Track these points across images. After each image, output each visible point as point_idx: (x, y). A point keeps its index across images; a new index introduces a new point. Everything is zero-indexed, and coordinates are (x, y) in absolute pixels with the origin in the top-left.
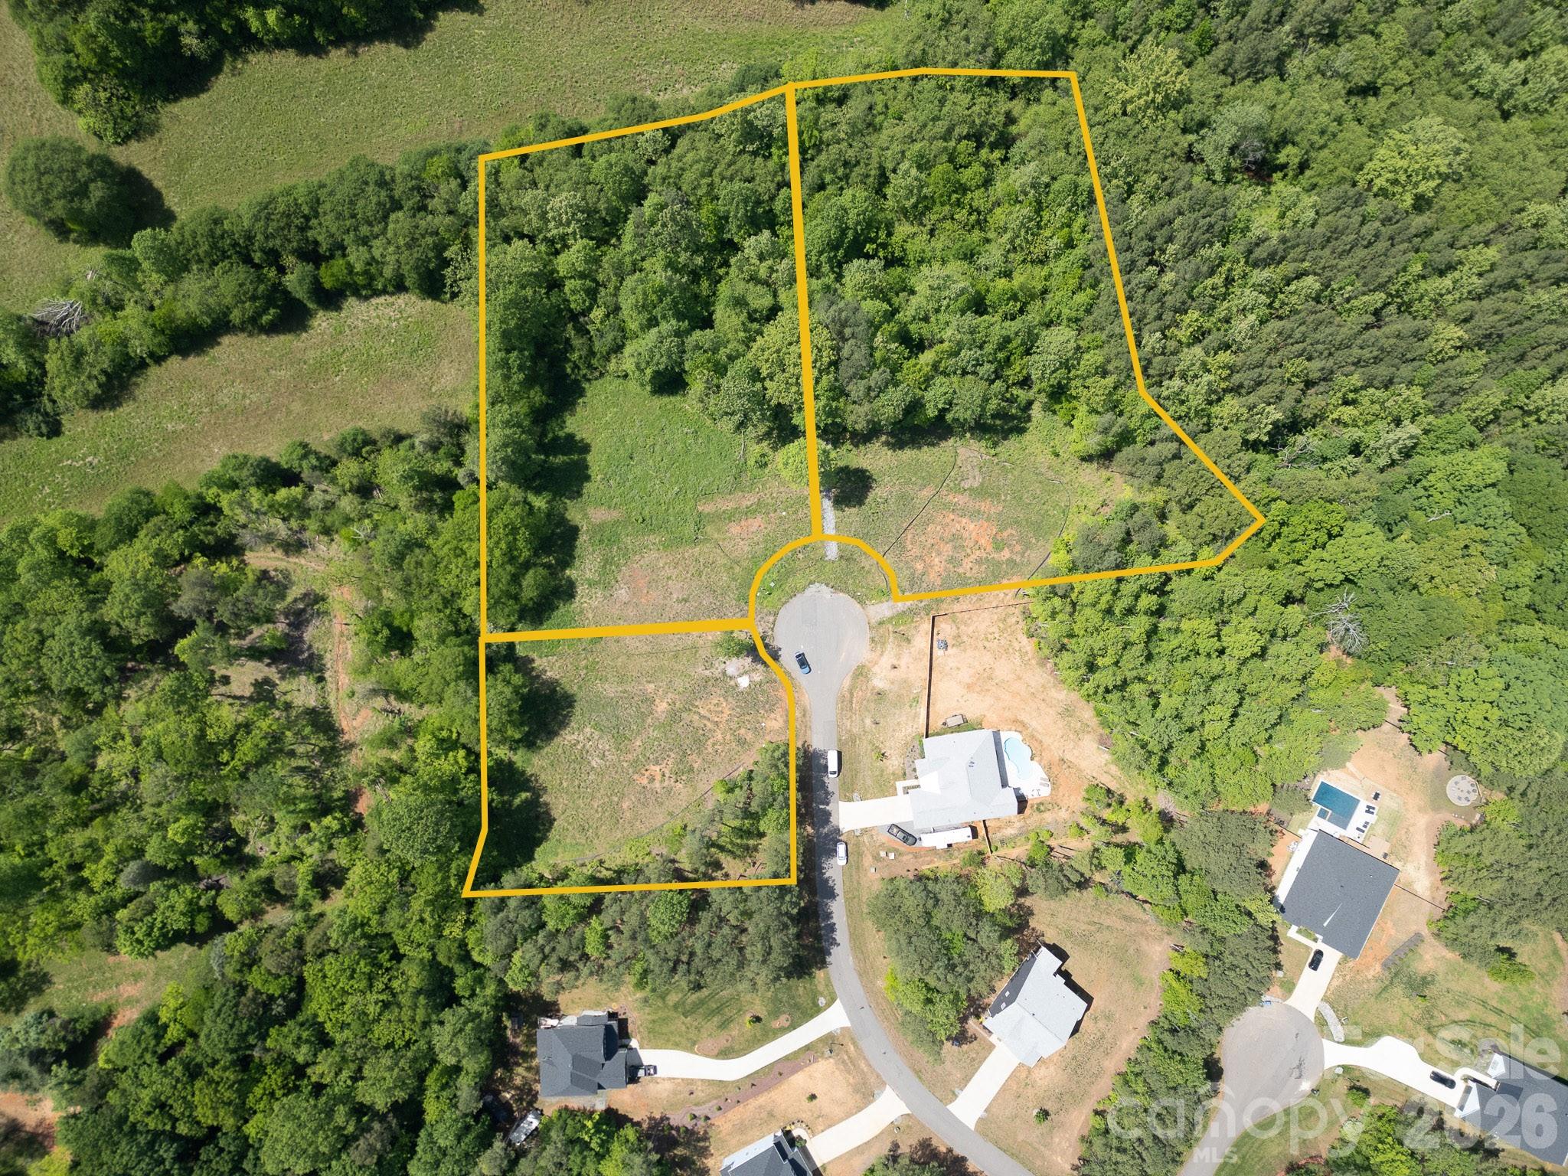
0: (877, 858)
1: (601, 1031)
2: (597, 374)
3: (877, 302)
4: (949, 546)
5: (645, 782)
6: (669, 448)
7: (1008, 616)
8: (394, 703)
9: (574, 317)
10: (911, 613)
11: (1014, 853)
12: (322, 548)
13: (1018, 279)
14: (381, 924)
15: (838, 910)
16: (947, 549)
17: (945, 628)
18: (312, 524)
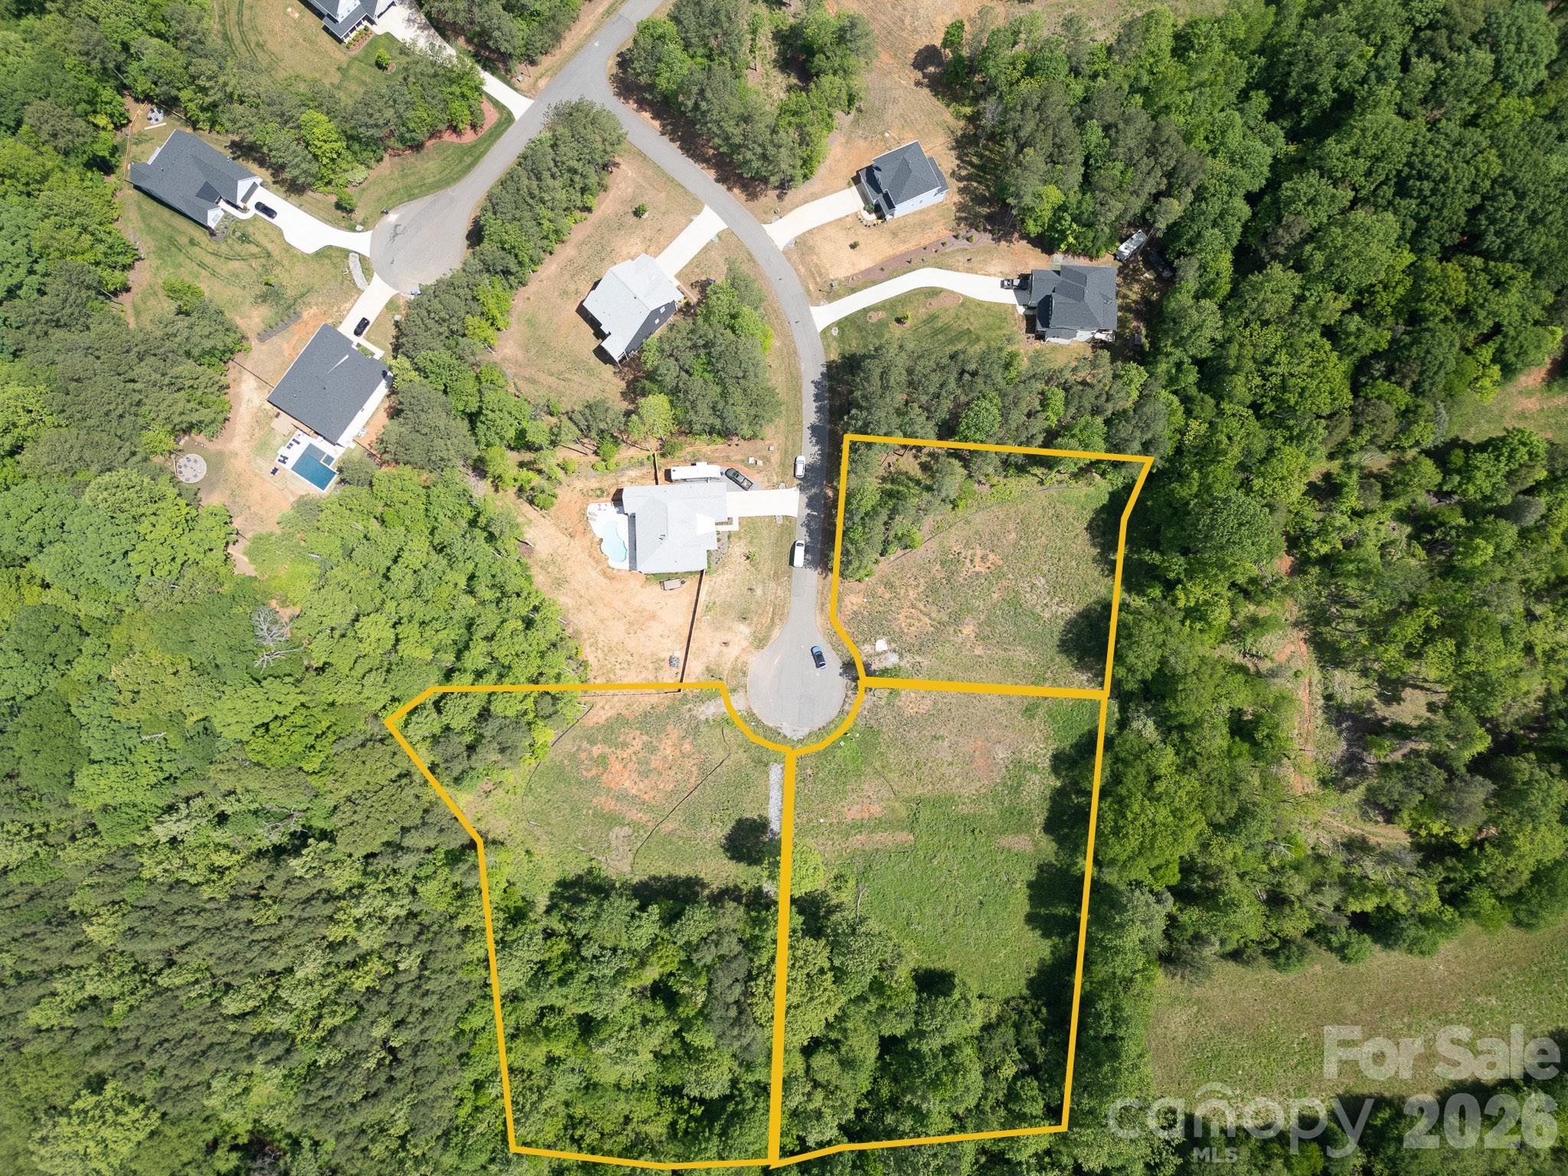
0: (766, 460)
1: (1052, 322)
2: (1012, 1003)
4: (653, 765)
5: (991, 556)
6: (939, 910)
8: (1250, 664)
9: (1034, 1071)
10: (703, 698)
11: (632, 452)
12: (1325, 840)
13: (539, 1053)
14: (1271, 438)
15: (810, 413)
16: (655, 762)
17: (669, 677)
18: (1336, 868)
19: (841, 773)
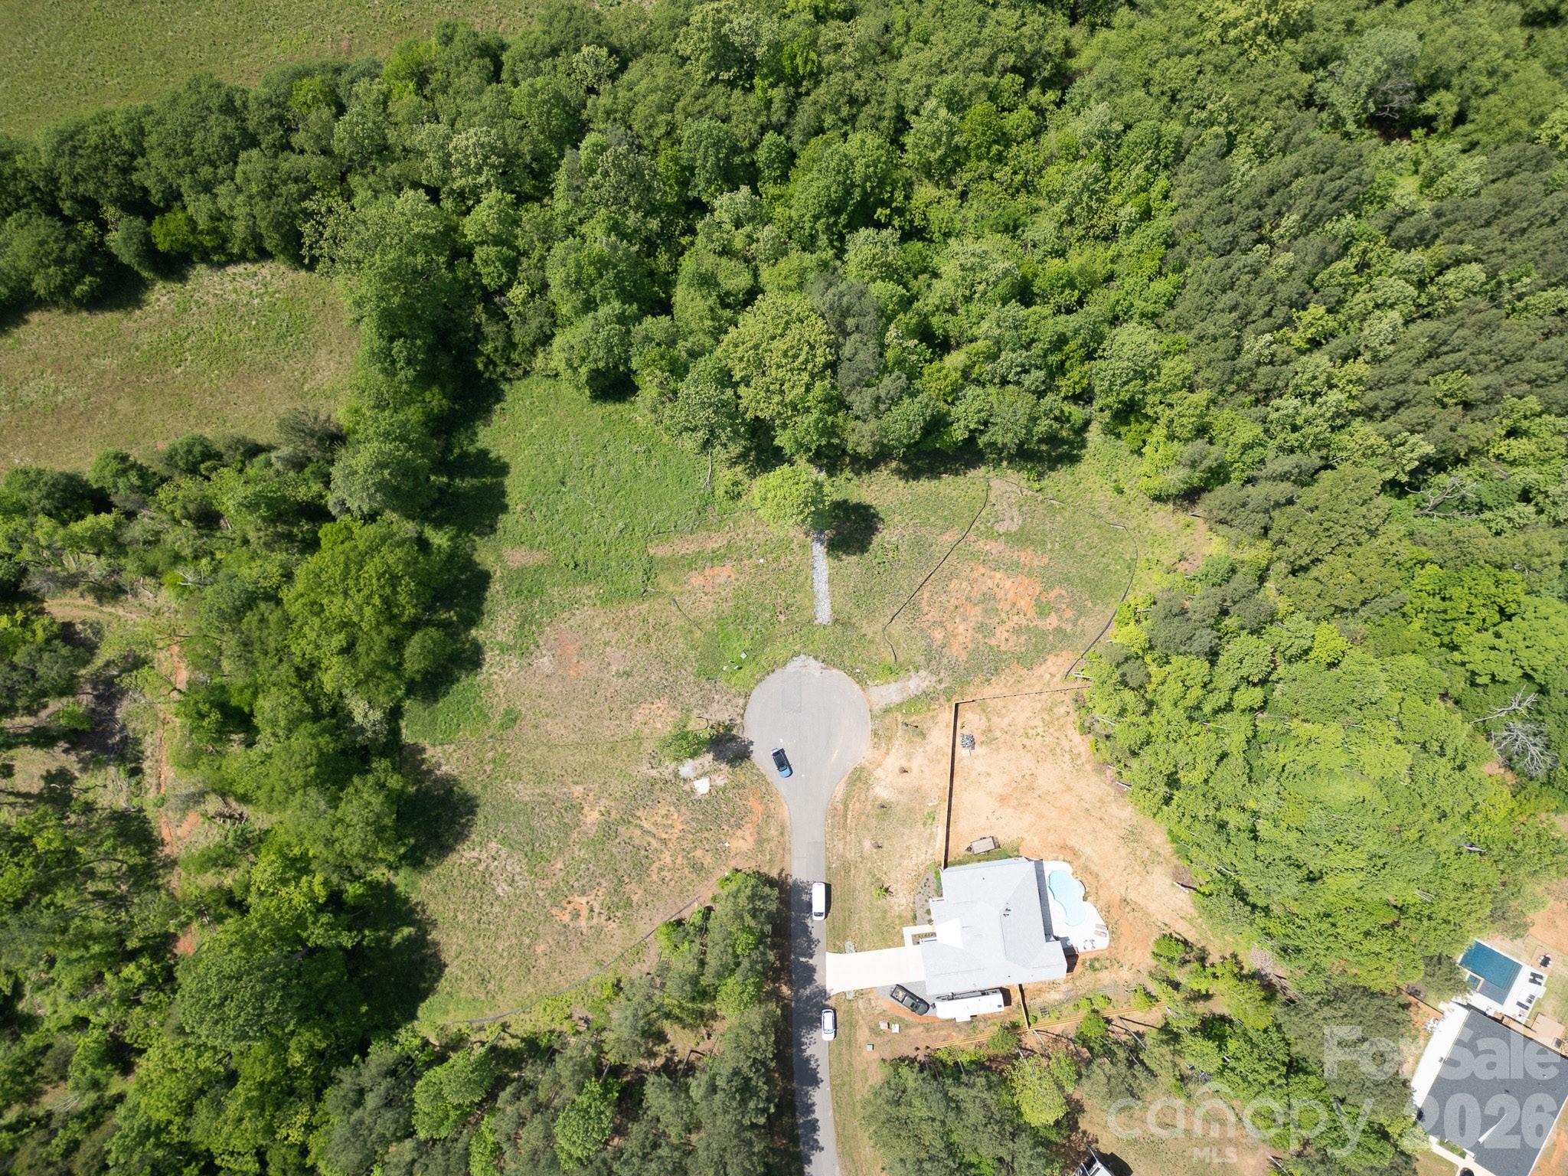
0: (875, 1031)
2: (520, 372)
3: (891, 285)
4: (978, 609)
5: (567, 918)
6: (613, 471)
7: (1055, 704)
8: (234, 804)
9: (487, 296)
10: (926, 698)
11: (1058, 1028)
12: (146, 595)
13: (1076, 261)
15: (822, 1101)
16: (976, 613)
17: (972, 721)
18: (130, 565)
19: (742, 619)
